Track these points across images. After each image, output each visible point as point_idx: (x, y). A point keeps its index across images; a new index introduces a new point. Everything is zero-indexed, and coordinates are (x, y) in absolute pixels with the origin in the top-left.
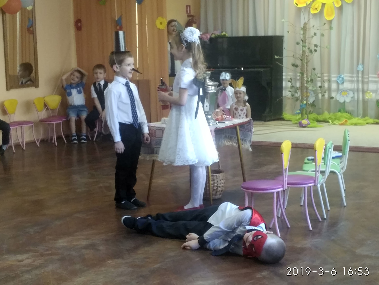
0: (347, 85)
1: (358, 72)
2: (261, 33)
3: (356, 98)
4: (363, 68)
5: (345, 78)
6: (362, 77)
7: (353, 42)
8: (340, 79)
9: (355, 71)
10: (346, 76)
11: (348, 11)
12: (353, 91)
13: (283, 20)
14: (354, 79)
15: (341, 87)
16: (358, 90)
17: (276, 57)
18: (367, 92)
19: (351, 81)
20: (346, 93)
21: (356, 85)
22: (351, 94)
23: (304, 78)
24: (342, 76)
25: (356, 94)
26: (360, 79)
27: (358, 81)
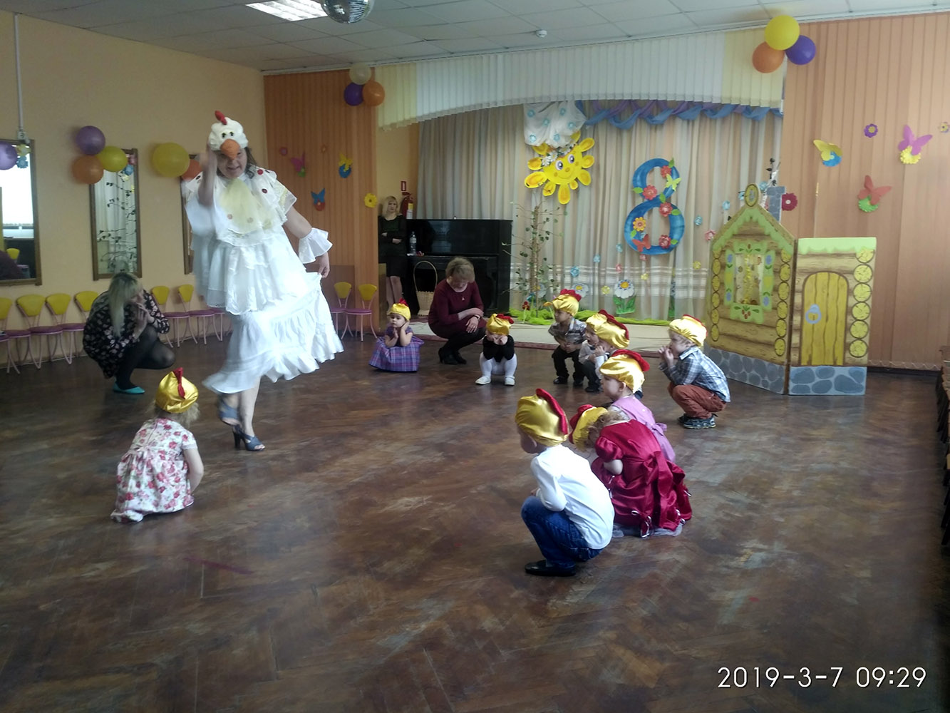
0: (582, 279)
1: (594, 263)
2: (487, 217)
3: (592, 292)
4: (600, 259)
5: (580, 270)
6: (599, 270)
7: (589, 230)
8: (575, 271)
9: (591, 263)
10: (581, 268)
11: (585, 194)
12: (588, 285)
13: (512, 203)
14: (589, 271)
15: (575, 280)
16: (594, 284)
17: (503, 244)
18: (603, 286)
19: (587, 274)
20: (581, 287)
21: (592, 278)
22: (586, 289)
23: (534, 268)
24: (577, 268)
25: (592, 289)
26: (597, 272)
27: (594, 274)
